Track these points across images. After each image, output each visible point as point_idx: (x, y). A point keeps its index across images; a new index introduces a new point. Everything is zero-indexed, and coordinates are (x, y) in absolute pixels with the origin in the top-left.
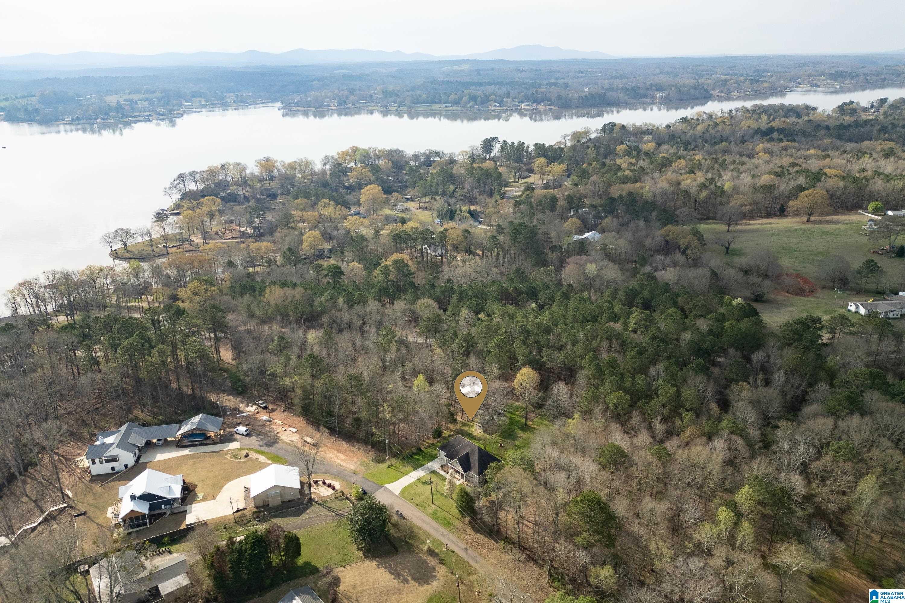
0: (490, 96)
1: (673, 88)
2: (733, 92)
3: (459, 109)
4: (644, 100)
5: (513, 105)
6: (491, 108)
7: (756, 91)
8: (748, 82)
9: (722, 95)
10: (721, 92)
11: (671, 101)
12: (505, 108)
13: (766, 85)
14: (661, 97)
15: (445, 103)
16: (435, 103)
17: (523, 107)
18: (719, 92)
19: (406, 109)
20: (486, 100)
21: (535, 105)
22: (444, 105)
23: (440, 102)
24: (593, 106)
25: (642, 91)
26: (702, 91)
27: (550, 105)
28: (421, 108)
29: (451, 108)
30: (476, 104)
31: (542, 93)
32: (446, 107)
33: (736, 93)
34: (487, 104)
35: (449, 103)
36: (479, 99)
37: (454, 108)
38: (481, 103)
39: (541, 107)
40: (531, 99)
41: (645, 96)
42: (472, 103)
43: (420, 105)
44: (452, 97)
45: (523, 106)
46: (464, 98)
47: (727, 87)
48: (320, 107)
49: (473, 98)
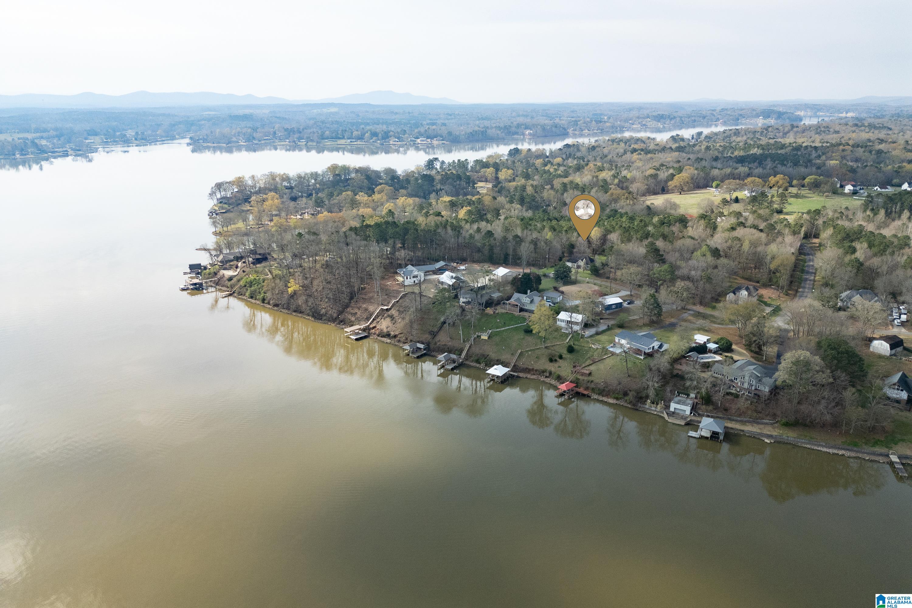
0: (389, 132)
1: (539, 127)
2: (584, 130)
3: (364, 143)
4: (515, 136)
5: (411, 141)
6: (391, 142)
7: (602, 130)
8: (594, 122)
9: (576, 132)
10: (575, 130)
11: (538, 137)
12: (404, 143)
13: (608, 124)
14: (530, 134)
15: (348, 139)
16: (340, 138)
17: (420, 142)
18: (573, 130)
19: (315, 144)
20: (386, 136)
21: (429, 140)
22: (349, 141)
23: (343, 138)
24: (477, 141)
25: (513, 129)
26: (561, 129)
27: (443, 140)
28: (328, 143)
29: (356, 143)
30: (378, 140)
31: (434, 130)
32: (351, 142)
33: (587, 131)
34: (387, 140)
35: (353, 139)
36: (380, 135)
37: (359, 143)
38: (383, 139)
39: (435, 142)
40: (425, 136)
41: (517, 133)
42: (374, 138)
43: (326, 140)
44: (355, 133)
45: (418, 141)
46: (367, 134)
47: (579, 126)
48: (229, 143)
49: (374, 134)
